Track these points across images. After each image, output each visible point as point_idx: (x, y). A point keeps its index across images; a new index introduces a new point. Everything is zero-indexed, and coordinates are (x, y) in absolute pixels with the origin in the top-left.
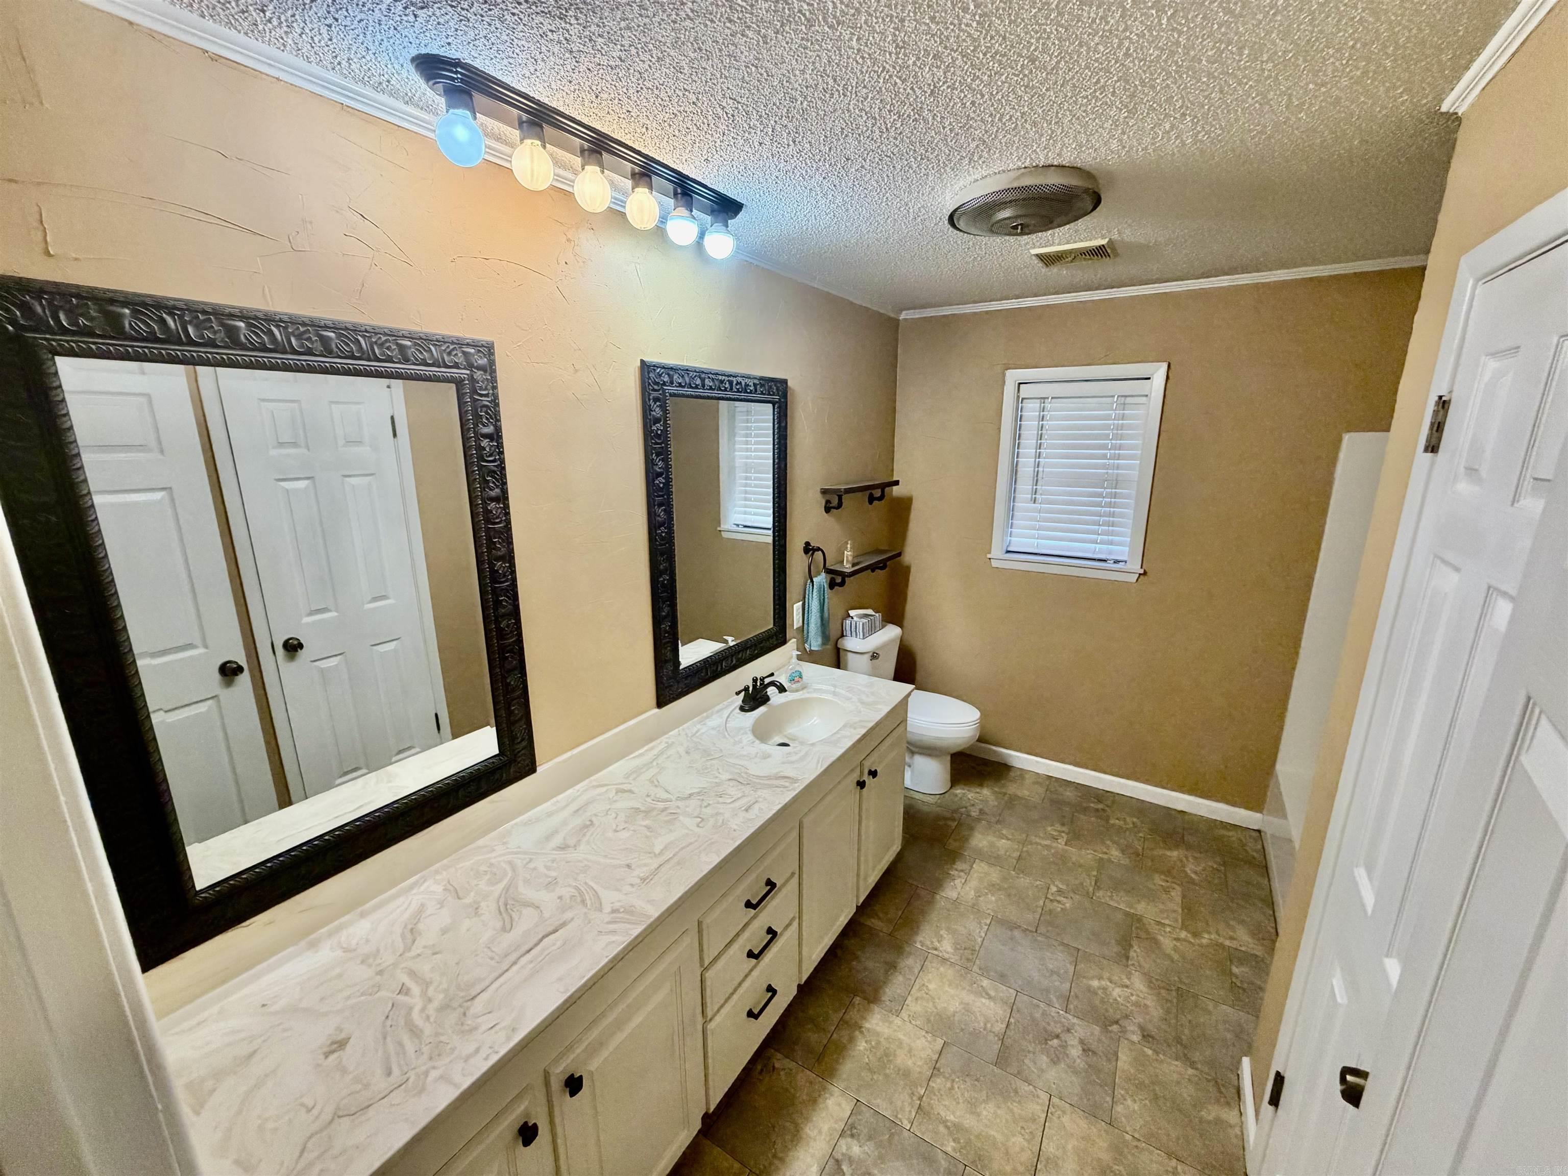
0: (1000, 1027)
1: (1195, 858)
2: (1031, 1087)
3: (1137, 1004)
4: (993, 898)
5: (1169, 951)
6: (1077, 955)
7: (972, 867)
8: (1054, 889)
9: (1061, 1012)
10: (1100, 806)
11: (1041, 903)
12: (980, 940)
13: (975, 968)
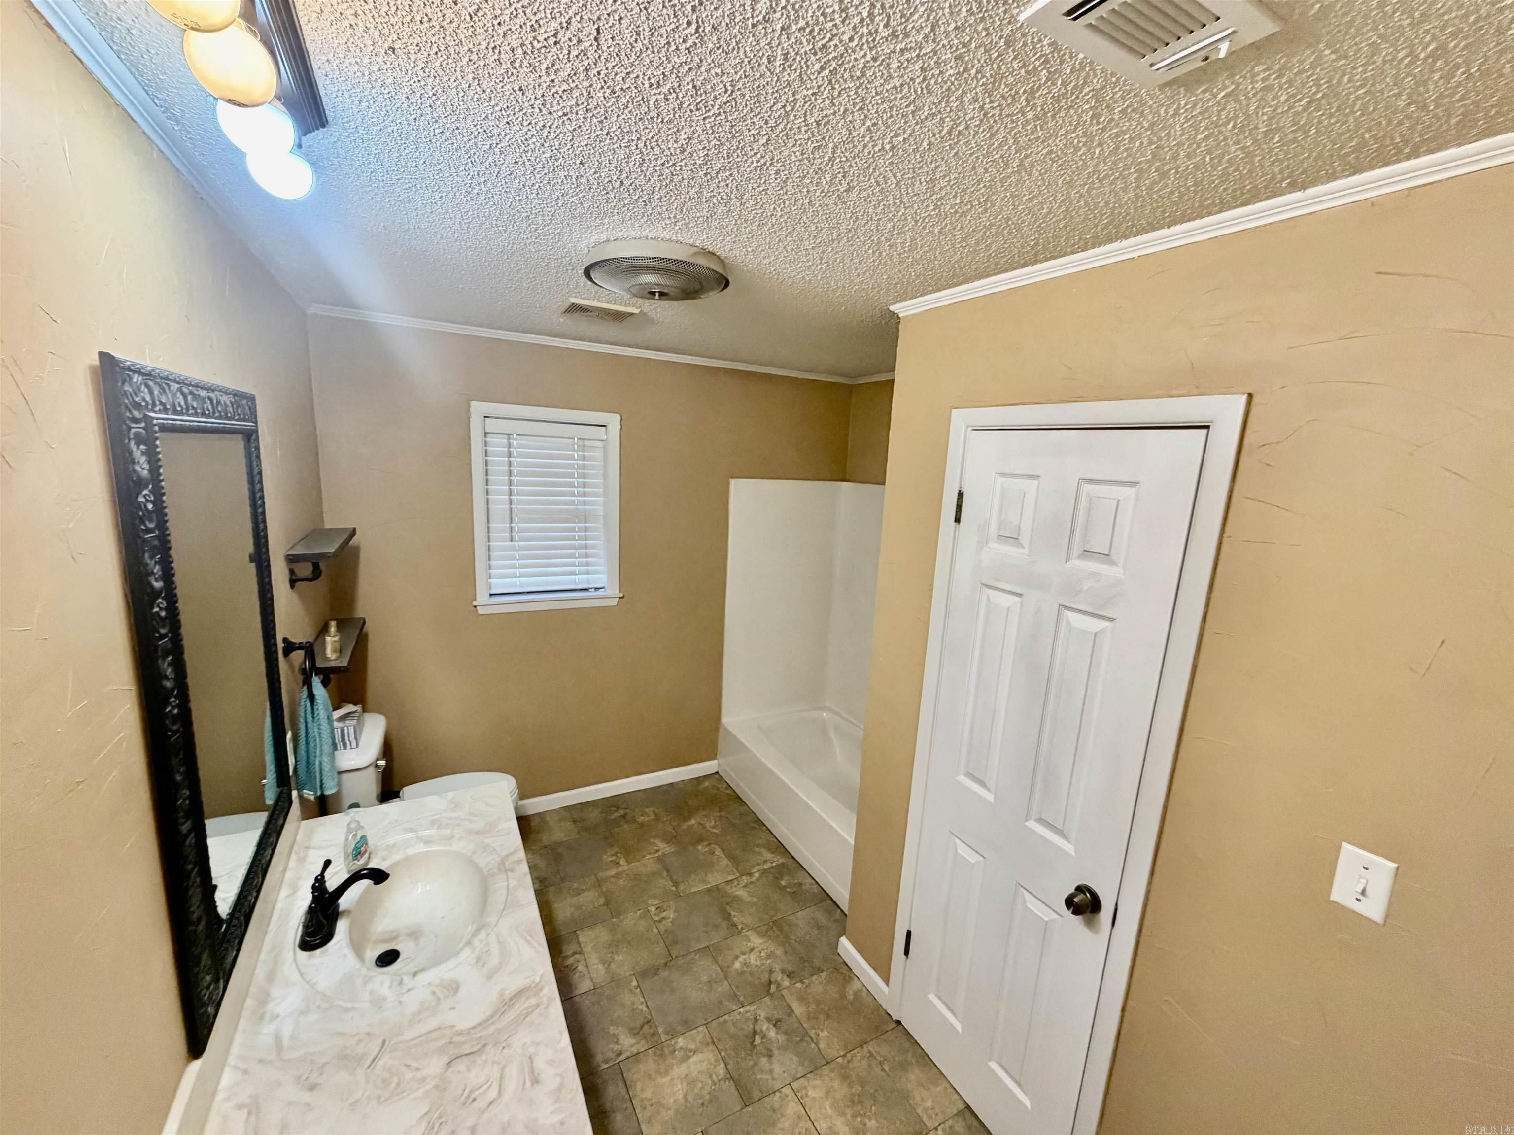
0: (721, 1070)
1: (706, 816)
2: (777, 1093)
3: (768, 957)
4: (621, 957)
5: (749, 899)
6: (712, 952)
7: (578, 943)
8: (653, 909)
9: (741, 1010)
10: (622, 812)
11: (655, 930)
12: (645, 1009)
13: (664, 1038)
